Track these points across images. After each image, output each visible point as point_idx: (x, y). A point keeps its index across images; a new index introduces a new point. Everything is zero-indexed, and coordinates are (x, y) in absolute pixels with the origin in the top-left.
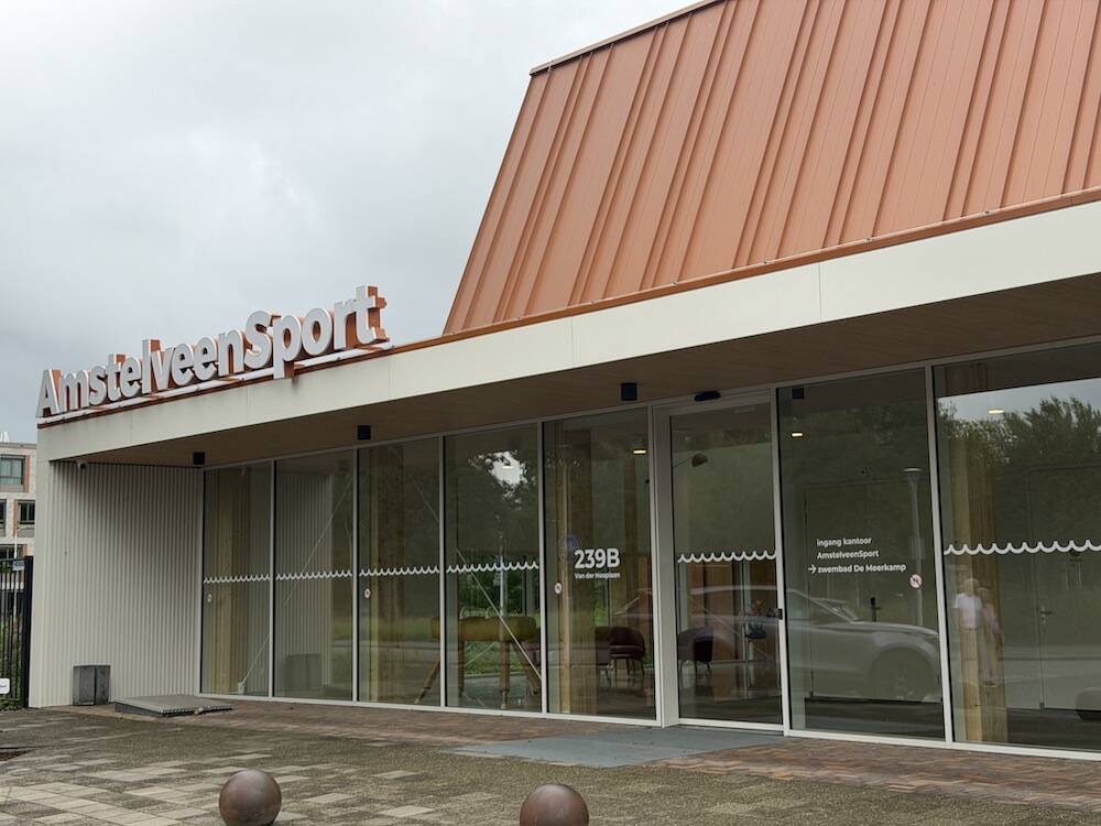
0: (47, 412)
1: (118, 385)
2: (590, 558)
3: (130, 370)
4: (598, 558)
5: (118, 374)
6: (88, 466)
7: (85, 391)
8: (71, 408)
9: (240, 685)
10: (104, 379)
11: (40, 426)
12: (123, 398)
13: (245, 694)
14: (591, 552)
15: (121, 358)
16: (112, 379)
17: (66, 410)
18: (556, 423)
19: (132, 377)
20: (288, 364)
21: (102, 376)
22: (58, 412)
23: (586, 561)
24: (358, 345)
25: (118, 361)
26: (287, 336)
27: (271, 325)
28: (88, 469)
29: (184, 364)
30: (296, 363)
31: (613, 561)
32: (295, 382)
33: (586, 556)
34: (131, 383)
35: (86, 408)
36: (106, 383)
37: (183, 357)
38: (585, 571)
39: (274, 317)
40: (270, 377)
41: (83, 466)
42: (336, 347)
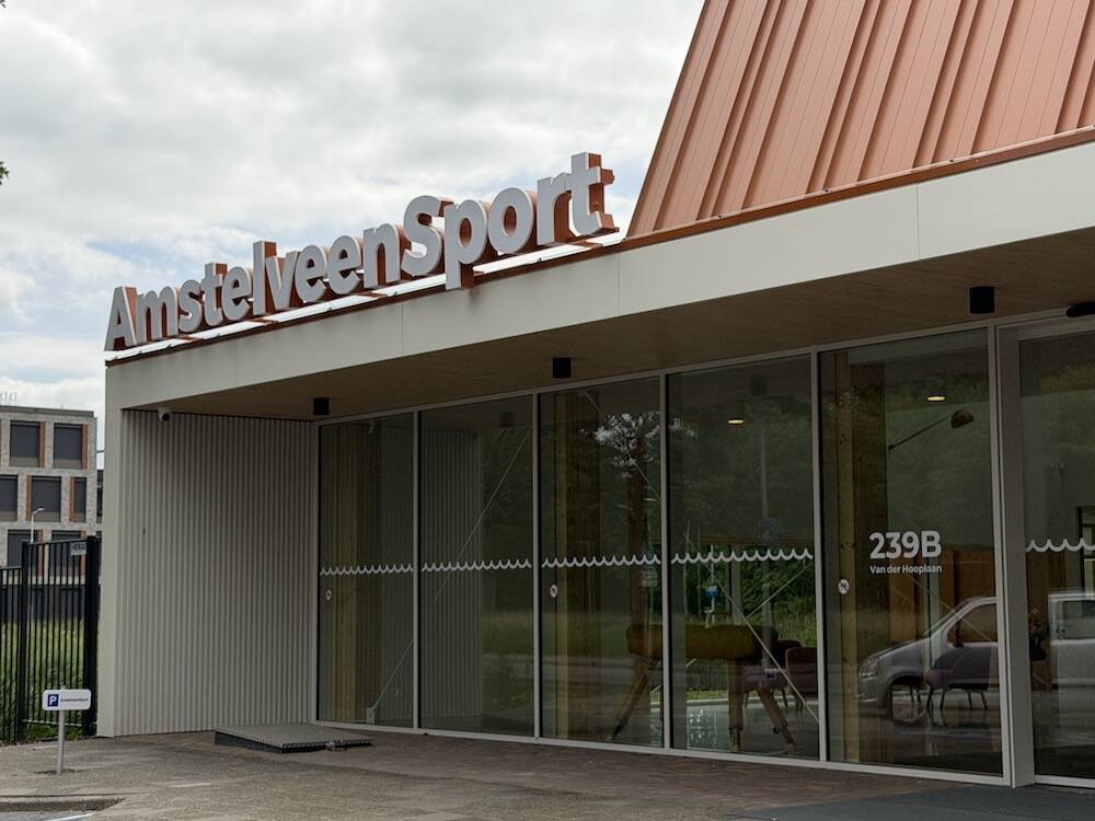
0: (119, 344)
1: (219, 304)
2: (893, 544)
3: (236, 284)
4: (908, 545)
5: (219, 290)
6: (171, 415)
7: (172, 313)
8: (154, 337)
9: (370, 711)
10: (198, 297)
11: (108, 363)
12: (226, 322)
13: (377, 722)
14: (896, 536)
15: (221, 268)
16: (209, 298)
17: (145, 339)
18: (836, 353)
19: (238, 293)
20: (466, 270)
21: (197, 293)
22: (135, 343)
23: (886, 548)
24: (571, 239)
25: (218, 272)
26: (465, 231)
27: (441, 214)
28: (171, 420)
29: (313, 273)
30: (476, 269)
31: (931, 549)
32: (474, 297)
33: (887, 541)
34: (237, 301)
35: (173, 337)
36: (202, 303)
37: (311, 264)
38: (885, 562)
39: (444, 203)
40: (441, 289)
41: (166, 417)
42: (539, 243)
